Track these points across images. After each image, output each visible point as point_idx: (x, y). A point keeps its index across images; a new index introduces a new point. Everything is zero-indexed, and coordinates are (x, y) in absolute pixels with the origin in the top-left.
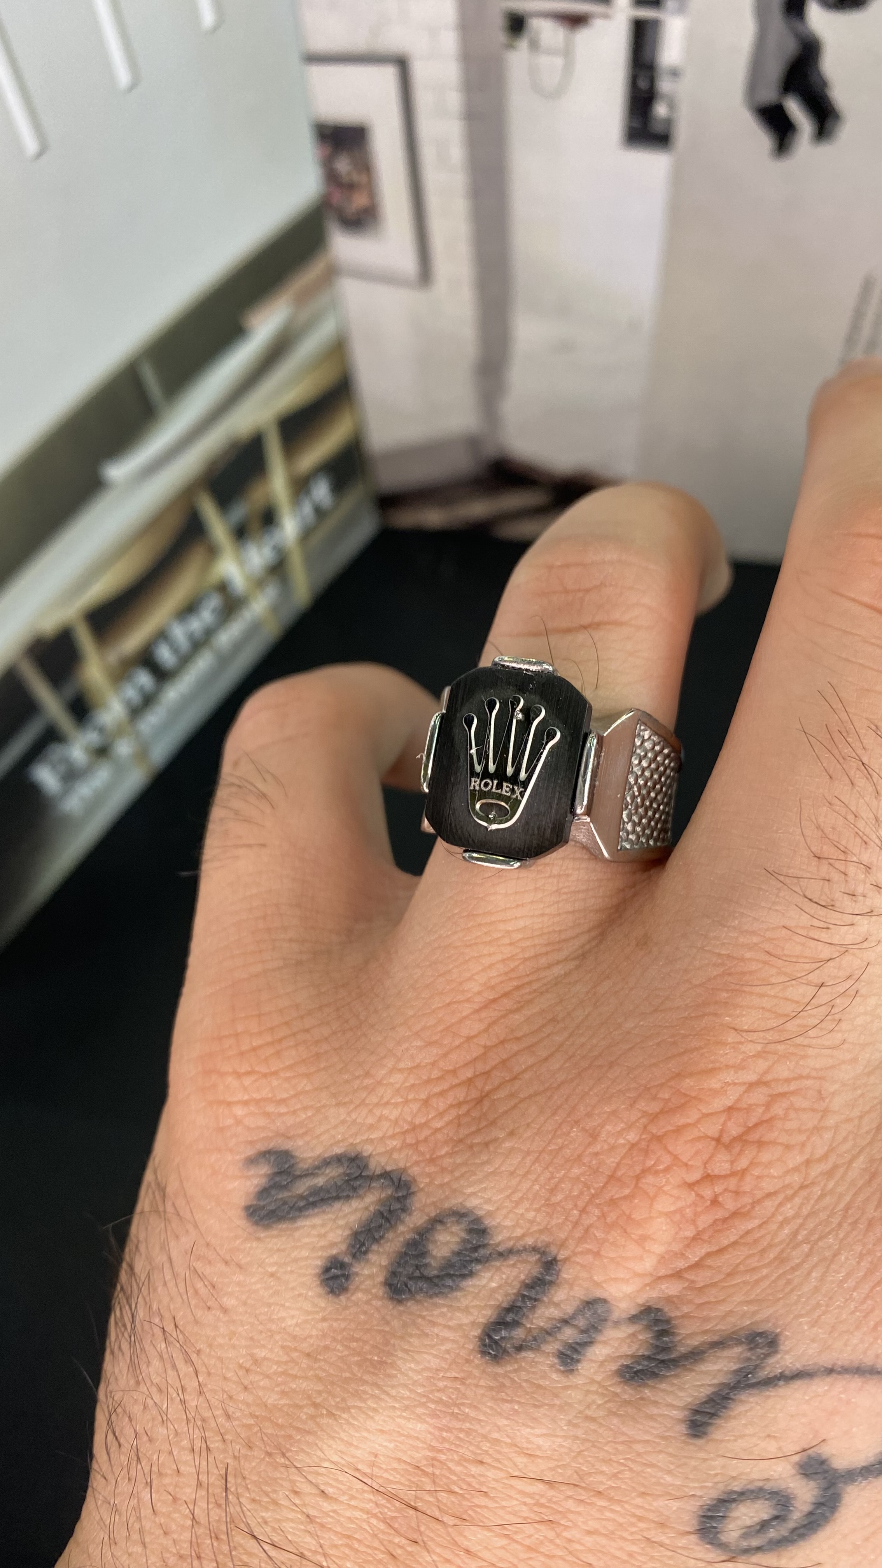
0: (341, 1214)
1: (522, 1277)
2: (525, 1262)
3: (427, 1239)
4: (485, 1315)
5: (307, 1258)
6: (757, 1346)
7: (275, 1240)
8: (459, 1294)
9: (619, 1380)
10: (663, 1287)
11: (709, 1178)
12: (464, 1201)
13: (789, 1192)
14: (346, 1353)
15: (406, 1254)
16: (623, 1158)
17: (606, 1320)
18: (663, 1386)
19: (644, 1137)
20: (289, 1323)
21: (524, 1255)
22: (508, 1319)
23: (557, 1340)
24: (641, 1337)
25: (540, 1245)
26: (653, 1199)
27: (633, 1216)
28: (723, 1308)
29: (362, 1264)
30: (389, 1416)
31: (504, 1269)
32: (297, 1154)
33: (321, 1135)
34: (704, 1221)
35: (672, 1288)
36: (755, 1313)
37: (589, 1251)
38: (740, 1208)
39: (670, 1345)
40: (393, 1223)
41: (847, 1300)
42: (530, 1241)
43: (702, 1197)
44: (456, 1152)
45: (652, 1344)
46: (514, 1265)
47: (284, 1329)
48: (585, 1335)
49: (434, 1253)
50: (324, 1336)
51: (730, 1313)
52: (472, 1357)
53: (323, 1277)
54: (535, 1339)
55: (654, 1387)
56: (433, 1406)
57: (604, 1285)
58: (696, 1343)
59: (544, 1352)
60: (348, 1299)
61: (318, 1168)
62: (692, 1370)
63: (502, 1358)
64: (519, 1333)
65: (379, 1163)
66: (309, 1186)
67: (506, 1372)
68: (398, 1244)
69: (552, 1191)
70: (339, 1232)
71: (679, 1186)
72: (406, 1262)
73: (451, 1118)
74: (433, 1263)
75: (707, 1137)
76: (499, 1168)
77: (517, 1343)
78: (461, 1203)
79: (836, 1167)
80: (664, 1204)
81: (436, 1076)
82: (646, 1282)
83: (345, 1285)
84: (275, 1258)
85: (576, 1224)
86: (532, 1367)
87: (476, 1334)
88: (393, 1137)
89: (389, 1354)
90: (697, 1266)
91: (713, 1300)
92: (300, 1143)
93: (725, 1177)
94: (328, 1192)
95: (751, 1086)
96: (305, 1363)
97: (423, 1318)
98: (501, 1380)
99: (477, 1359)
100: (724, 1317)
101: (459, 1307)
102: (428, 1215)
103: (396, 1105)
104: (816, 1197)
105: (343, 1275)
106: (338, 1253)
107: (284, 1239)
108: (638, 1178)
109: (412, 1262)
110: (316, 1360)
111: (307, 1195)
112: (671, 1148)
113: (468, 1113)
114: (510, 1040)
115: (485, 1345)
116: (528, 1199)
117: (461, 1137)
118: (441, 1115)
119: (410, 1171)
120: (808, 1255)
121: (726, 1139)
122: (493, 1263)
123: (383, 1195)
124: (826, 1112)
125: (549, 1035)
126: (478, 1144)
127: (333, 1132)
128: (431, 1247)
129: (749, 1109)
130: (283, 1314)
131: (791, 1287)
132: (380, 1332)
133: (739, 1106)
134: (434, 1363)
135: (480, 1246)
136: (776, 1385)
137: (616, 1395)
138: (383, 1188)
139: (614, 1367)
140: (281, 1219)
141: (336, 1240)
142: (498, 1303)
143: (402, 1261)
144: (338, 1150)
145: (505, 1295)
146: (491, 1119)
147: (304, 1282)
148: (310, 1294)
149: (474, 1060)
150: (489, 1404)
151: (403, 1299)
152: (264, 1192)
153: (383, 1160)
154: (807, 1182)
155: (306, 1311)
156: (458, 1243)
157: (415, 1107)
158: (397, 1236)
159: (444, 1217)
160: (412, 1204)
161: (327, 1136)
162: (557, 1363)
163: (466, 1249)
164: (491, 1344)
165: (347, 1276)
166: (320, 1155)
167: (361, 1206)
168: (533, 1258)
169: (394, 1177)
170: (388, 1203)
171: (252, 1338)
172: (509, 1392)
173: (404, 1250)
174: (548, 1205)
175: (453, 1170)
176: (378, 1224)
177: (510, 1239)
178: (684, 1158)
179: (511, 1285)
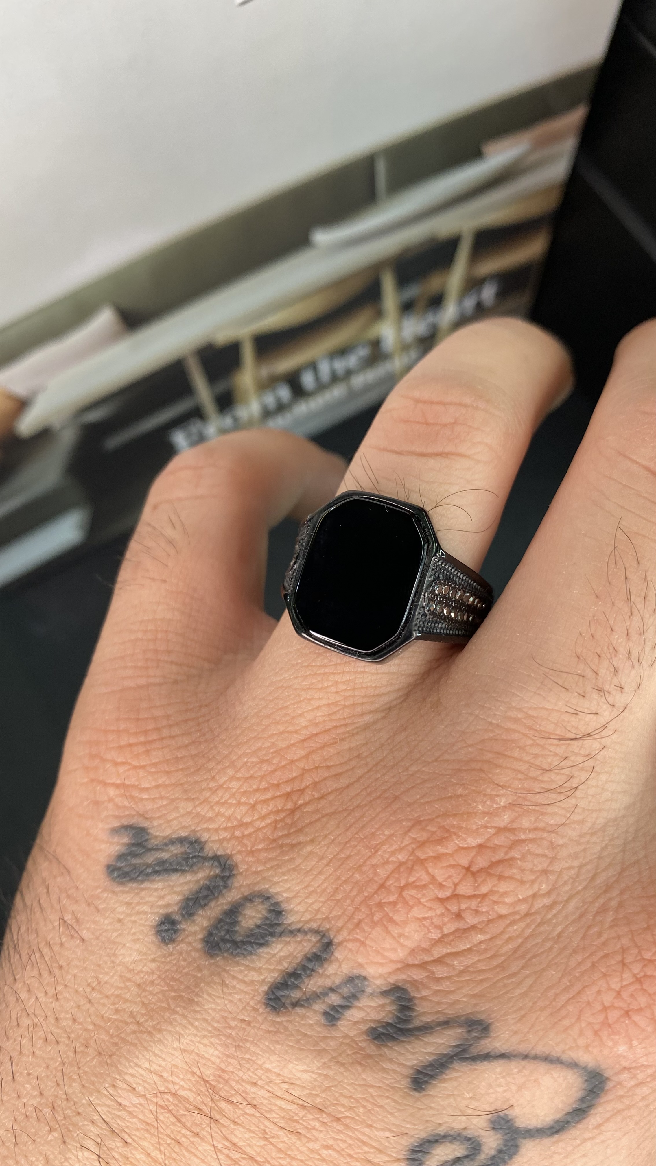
0: (178, 883)
1: (305, 952)
2: (309, 940)
3: (239, 912)
4: (272, 976)
5: (148, 912)
6: (473, 1030)
7: (126, 895)
8: (255, 958)
9: (367, 1038)
10: (411, 973)
11: (455, 896)
12: (270, 887)
13: (517, 917)
14: (166, 988)
15: (221, 920)
16: (393, 872)
17: (363, 992)
18: (399, 1048)
19: (410, 858)
21: (308, 935)
22: (290, 982)
23: (324, 1002)
24: (387, 1009)
25: (321, 929)
26: (410, 907)
27: (394, 918)
28: (454, 997)
29: (189, 923)
30: (191, 1041)
31: (292, 943)
32: (151, 831)
33: (171, 820)
34: (449, 928)
35: (417, 975)
36: (476, 1005)
37: (357, 940)
38: (477, 924)
39: (410, 1018)
40: (216, 895)
42: (314, 925)
43: (449, 911)
44: (270, 849)
45: (395, 1015)
46: (300, 942)
47: (124, 963)
48: (346, 1001)
49: (242, 923)
50: (153, 973)
51: (458, 1002)
52: (258, 1006)
53: (158, 929)
54: (308, 1000)
55: (390, 1048)
56: (224, 1039)
57: (365, 966)
58: (428, 1020)
59: (314, 1010)
60: (174, 948)
61: (166, 845)
62: (423, 1041)
63: (281, 1011)
64: (296, 995)
65: (213, 848)
66: (157, 858)
67: (282, 1021)
68: (217, 912)
69: (337, 889)
71: (433, 900)
72: (222, 927)
73: (270, 821)
74: (241, 931)
75: (459, 865)
76: (300, 864)
77: (294, 1001)
78: (267, 890)
79: (554, 903)
80: (418, 912)
81: (263, 787)
82: (399, 967)
83: (174, 937)
84: (125, 908)
85: (351, 918)
86: (302, 1020)
87: (264, 989)
88: (225, 829)
89: (198, 995)
90: (438, 961)
91: (447, 990)
92: (155, 823)
93: (468, 898)
94: (171, 864)
95: (500, 830)
96: (134, 990)
97: (226, 971)
98: (277, 1026)
99: (262, 1009)
100: (452, 1005)
101: (253, 967)
102: (242, 894)
103: (231, 805)
104: (536, 924)
105: (173, 929)
106: (171, 913)
107: (132, 895)
108: (402, 889)
109: (226, 927)
110: (144, 990)
111: (155, 864)
112: (430, 870)
113: (282, 820)
114: (323, 767)
115: (270, 999)
116: (317, 893)
117: (275, 837)
118: (263, 818)
119: (234, 858)
120: (523, 967)
121: (474, 869)
122: (284, 938)
123: (212, 873)
124: (554, 859)
126: (287, 844)
127: (181, 819)
128: (240, 919)
129: (495, 849)
131: (506, 989)
132: (194, 976)
133: (488, 845)
135: (276, 924)
137: (363, 1049)
138: (212, 866)
139: (364, 1027)
140: (133, 880)
141: (171, 902)
142: (283, 968)
143: (219, 926)
144: (184, 834)
145: (290, 963)
146: (299, 827)
147: (143, 930)
148: (146, 939)
149: (294, 779)
150: (267, 1043)
151: (215, 954)
152: (121, 857)
153: (215, 846)
154: (533, 911)
155: (141, 952)
156: (260, 919)
157: (244, 809)
158: (218, 906)
159: (253, 897)
160: (232, 883)
161: (175, 822)
162: (323, 1020)
163: (265, 925)
164: (274, 999)
165: (176, 931)
166: (167, 837)
167: (194, 879)
168: (314, 939)
169: (222, 860)
170: (214, 880)
171: (99, 966)
172: (283, 1036)
173: (221, 917)
174: (331, 900)
175: (266, 862)
176: (205, 894)
177: (300, 921)
178: (439, 879)
179: (295, 957)
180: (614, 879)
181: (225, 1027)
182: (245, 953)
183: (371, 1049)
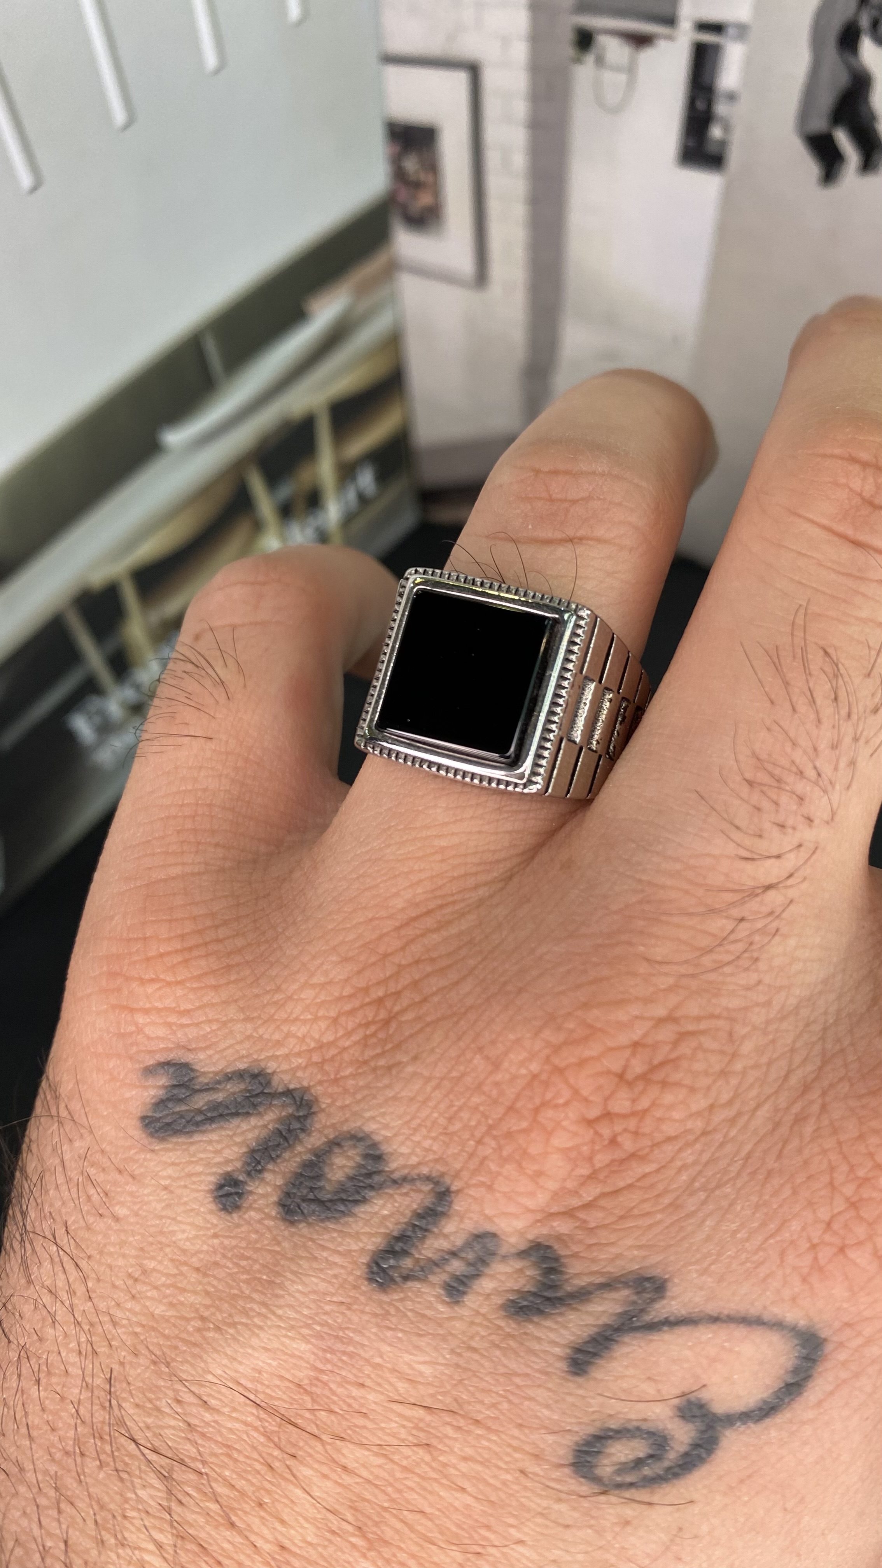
0: (239, 1131)
1: (415, 1206)
2: (419, 1191)
3: (324, 1162)
4: (374, 1242)
5: (202, 1173)
6: (644, 1290)
7: (171, 1154)
8: (351, 1219)
9: (504, 1314)
10: (555, 1224)
11: (607, 1115)
12: (363, 1125)
13: (691, 1137)
15: (301, 1175)
16: (523, 1089)
17: (493, 1254)
18: (548, 1323)
19: (545, 1067)
20: (180, 1237)
21: (418, 1183)
22: (397, 1248)
23: (445, 1271)
24: (528, 1273)
25: (434, 1174)
26: (549, 1134)
27: (529, 1151)
28: (613, 1250)
29: (257, 1183)
30: (274, 1335)
31: (396, 1197)
32: (198, 1067)
33: (225, 1049)
34: (601, 1159)
35: (562, 1227)
36: (644, 1257)
37: (482, 1184)
38: (638, 1151)
39: (558, 1283)
40: (291, 1142)
41: (738, 1251)
42: (425, 1170)
43: (600, 1136)
44: (360, 1074)
45: (539, 1281)
46: (406, 1194)
47: (175, 1243)
48: (472, 1268)
49: (329, 1176)
50: (215, 1252)
51: (621, 1256)
52: (359, 1283)
53: (216, 1194)
54: (422, 1269)
55: (537, 1324)
56: (318, 1328)
57: (496, 1220)
58: (583, 1284)
59: (431, 1283)
60: (240, 1217)
61: (219, 1082)
62: (577, 1310)
63: (389, 1287)
64: (407, 1263)
65: (283, 1080)
66: (209, 1101)
67: (392, 1300)
68: (294, 1164)
69: (450, 1119)
70: (236, 1149)
71: (577, 1122)
72: (301, 1183)
73: (358, 1038)
74: (328, 1187)
75: (607, 1073)
76: (400, 1092)
77: (405, 1273)
78: (359, 1127)
79: (740, 1114)
80: (560, 1140)
81: (347, 994)
82: (538, 1218)
83: (239, 1203)
84: (170, 1171)
85: (471, 1155)
86: (417, 1296)
87: (365, 1261)
88: (299, 1054)
89: (278, 1274)
90: (590, 1205)
91: (604, 1241)
92: (201, 1056)
93: (625, 1116)
94: (227, 1107)
95: (660, 1022)
96: (194, 1277)
97: (311, 1240)
98: (386, 1307)
99: (365, 1287)
100: (613, 1260)
101: (349, 1233)
102: (326, 1137)
103: (304, 1022)
104: (717, 1144)
105: (237, 1193)
106: (233, 1170)
107: (179, 1152)
108: (537, 1111)
109: (307, 1184)
110: (205, 1275)
111: (205, 1110)
112: (572, 1082)
113: (374, 1034)
114: (424, 960)
115: (373, 1273)
116: (426, 1127)
117: (366, 1058)
118: (349, 1034)
119: (312, 1091)
120: (704, 1203)
121: (629, 1076)
122: (386, 1191)
123: (284, 1114)
126: (382, 1067)
127: (237, 1047)
128: (327, 1170)
129: (656, 1046)
130: (176, 1228)
131: (682, 1234)
132: (270, 1251)
133: (645, 1042)
134: (322, 1286)
135: (375, 1173)
136: (660, 1330)
137: (500, 1328)
138: (284, 1106)
139: (499, 1301)
140: (178, 1132)
141: (232, 1157)
142: (388, 1231)
143: (297, 1182)
144: (241, 1066)
145: (396, 1224)
146: (396, 1042)
147: (197, 1197)
148: (202, 1210)
149: (387, 979)
150: (374, 1330)
151: (295, 1221)
152: (160, 1104)
153: (286, 1078)
154: (710, 1128)
155: (198, 1226)
156: (353, 1168)
157: (323, 1024)
158: (294, 1157)
159: (341, 1140)
160: (312, 1124)
161: (231, 1051)
162: (444, 1295)
163: (359, 1175)
164: (379, 1272)
165: (240, 1194)
166: (222, 1070)
167: (261, 1123)
168: (427, 1187)
169: (297, 1095)
170: (288, 1122)
171: (142, 1249)
172: (394, 1320)
173: (299, 1171)
174: (446, 1134)
175: (354, 1094)
176: (276, 1143)
177: (405, 1166)
178: (585, 1092)
179: (403, 1214)
180: (813, 1076)
181: (317, 1314)
182: (338, 1215)
183: (511, 1326)
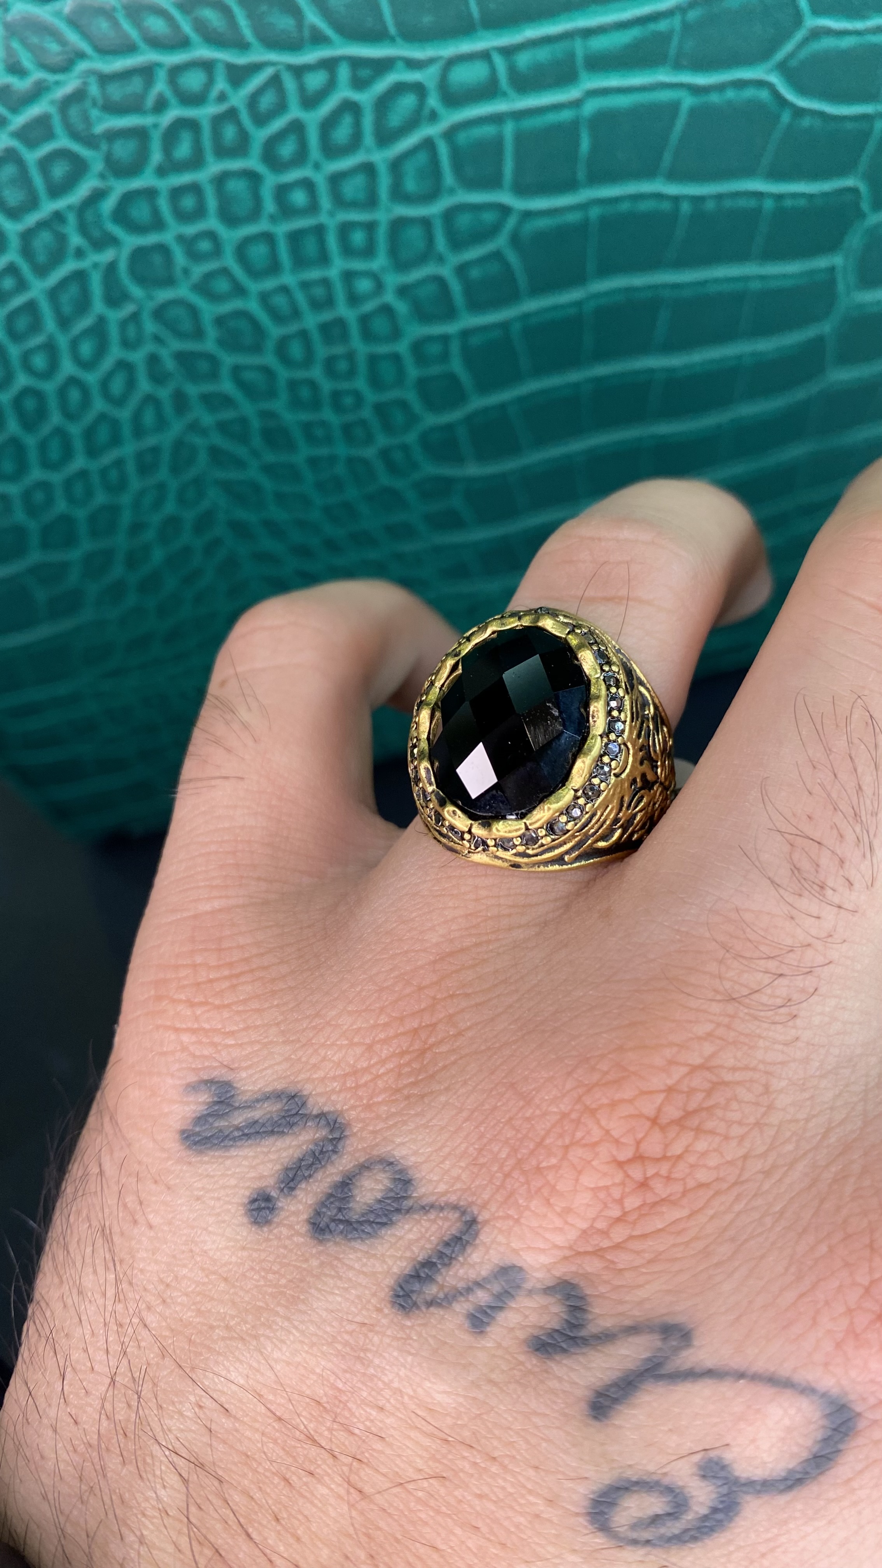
1: (441, 1233)
2: (446, 1219)
3: (353, 1184)
4: (400, 1266)
5: (236, 1186)
6: (670, 1337)
7: (206, 1166)
8: (377, 1241)
9: (526, 1349)
10: (583, 1263)
11: (639, 1158)
12: (393, 1150)
13: (723, 1185)
14: (262, 1283)
15: (331, 1195)
16: (553, 1126)
17: (520, 1288)
18: (570, 1363)
19: (577, 1107)
20: (211, 1247)
21: (445, 1211)
22: (422, 1274)
23: (468, 1301)
24: (553, 1310)
25: (462, 1203)
26: (580, 1172)
27: (558, 1187)
28: (640, 1294)
29: (289, 1200)
30: (296, 1350)
31: (423, 1223)
32: (238, 1085)
33: (264, 1070)
34: (631, 1202)
35: (590, 1266)
36: (671, 1304)
37: (508, 1217)
38: (670, 1196)
39: (581, 1322)
40: (323, 1163)
42: (453, 1198)
43: (631, 1178)
44: (393, 1101)
45: (564, 1319)
46: (434, 1221)
47: (205, 1252)
48: (497, 1300)
49: (358, 1199)
50: (243, 1264)
51: (647, 1300)
52: (382, 1305)
53: (248, 1207)
54: (446, 1296)
55: (559, 1363)
56: (340, 1347)
57: (521, 1253)
58: (608, 1325)
59: (455, 1311)
60: (270, 1231)
61: (257, 1101)
62: (600, 1351)
63: (412, 1311)
64: (431, 1290)
65: (318, 1103)
66: (247, 1118)
67: (414, 1324)
68: (326, 1185)
69: (480, 1150)
70: (270, 1165)
71: (608, 1163)
72: (331, 1203)
73: (392, 1066)
74: (356, 1208)
75: (641, 1116)
76: (431, 1120)
77: (429, 1298)
78: (390, 1153)
80: (588, 1180)
81: (382, 1022)
82: (566, 1255)
83: (270, 1218)
84: (204, 1183)
85: (499, 1187)
86: (440, 1323)
87: (390, 1284)
88: (334, 1078)
89: (303, 1290)
90: (617, 1247)
91: (630, 1284)
92: (243, 1075)
93: (657, 1160)
94: (263, 1126)
95: (695, 1068)
96: (222, 1286)
97: (338, 1259)
98: (408, 1331)
99: (388, 1309)
100: (639, 1303)
101: (374, 1255)
102: (357, 1160)
103: (341, 1047)
105: (268, 1208)
106: (266, 1187)
107: (215, 1166)
108: (566, 1148)
109: (337, 1204)
110: (233, 1285)
111: (243, 1126)
112: (603, 1123)
113: (408, 1064)
114: (459, 994)
115: (398, 1296)
116: (455, 1155)
117: (400, 1086)
118: (383, 1062)
119: (345, 1115)
121: (663, 1120)
122: (413, 1216)
123: (317, 1135)
124: (770, 1108)
125: (499, 995)
126: (415, 1095)
127: (276, 1068)
128: (356, 1192)
129: (690, 1093)
130: (207, 1238)
132: (297, 1267)
133: (680, 1087)
135: (403, 1197)
137: (521, 1363)
138: (318, 1128)
139: (522, 1335)
140: (215, 1146)
141: (266, 1174)
142: (414, 1257)
143: (328, 1202)
144: (280, 1086)
145: (423, 1249)
146: (431, 1072)
147: (229, 1211)
148: (234, 1222)
149: (423, 1010)
150: (395, 1354)
151: (324, 1239)
152: (201, 1118)
153: (321, 1101)
154: (743, 1178)
155: (228, 1237)
156: (381, 1191)
157: (359, 1050)
158: (326, 1177)
159: (371, 1164)
160: (343, 1147)
161: (270, 1071)
162: (467, 1324)
163: (388, 1198)
164: (403, 1296)
165: (272, 1210)
166: (260, 1090)
167: (295, 1143)
168: (454, 1216)
169: (331, 1118)
170: (322, 1144)
171: (174, 1257)
172: (415, 1345)
173: (330, 1191)
174: (474, 1164)
175: (387, 1118)
176: (310, 1162)
177: (433, 1194)
178: (615, 1134)
179: (429, 1240)
181: (339, 1333)
182: (364, 1236)
183: (532, 1362)
